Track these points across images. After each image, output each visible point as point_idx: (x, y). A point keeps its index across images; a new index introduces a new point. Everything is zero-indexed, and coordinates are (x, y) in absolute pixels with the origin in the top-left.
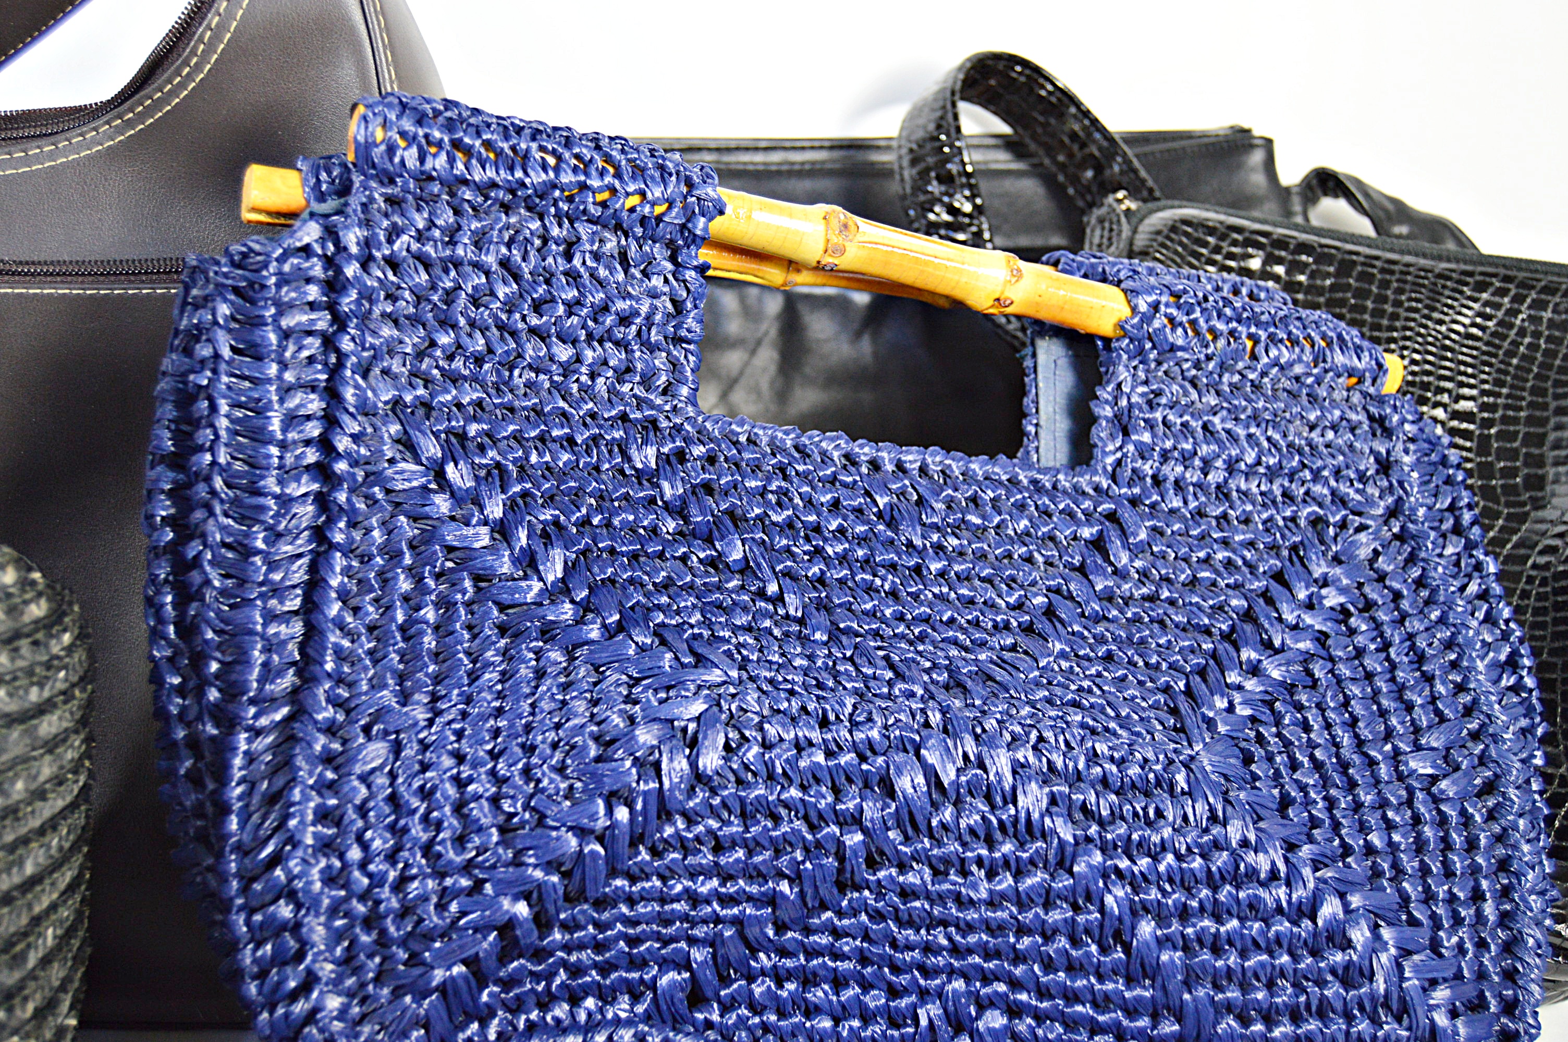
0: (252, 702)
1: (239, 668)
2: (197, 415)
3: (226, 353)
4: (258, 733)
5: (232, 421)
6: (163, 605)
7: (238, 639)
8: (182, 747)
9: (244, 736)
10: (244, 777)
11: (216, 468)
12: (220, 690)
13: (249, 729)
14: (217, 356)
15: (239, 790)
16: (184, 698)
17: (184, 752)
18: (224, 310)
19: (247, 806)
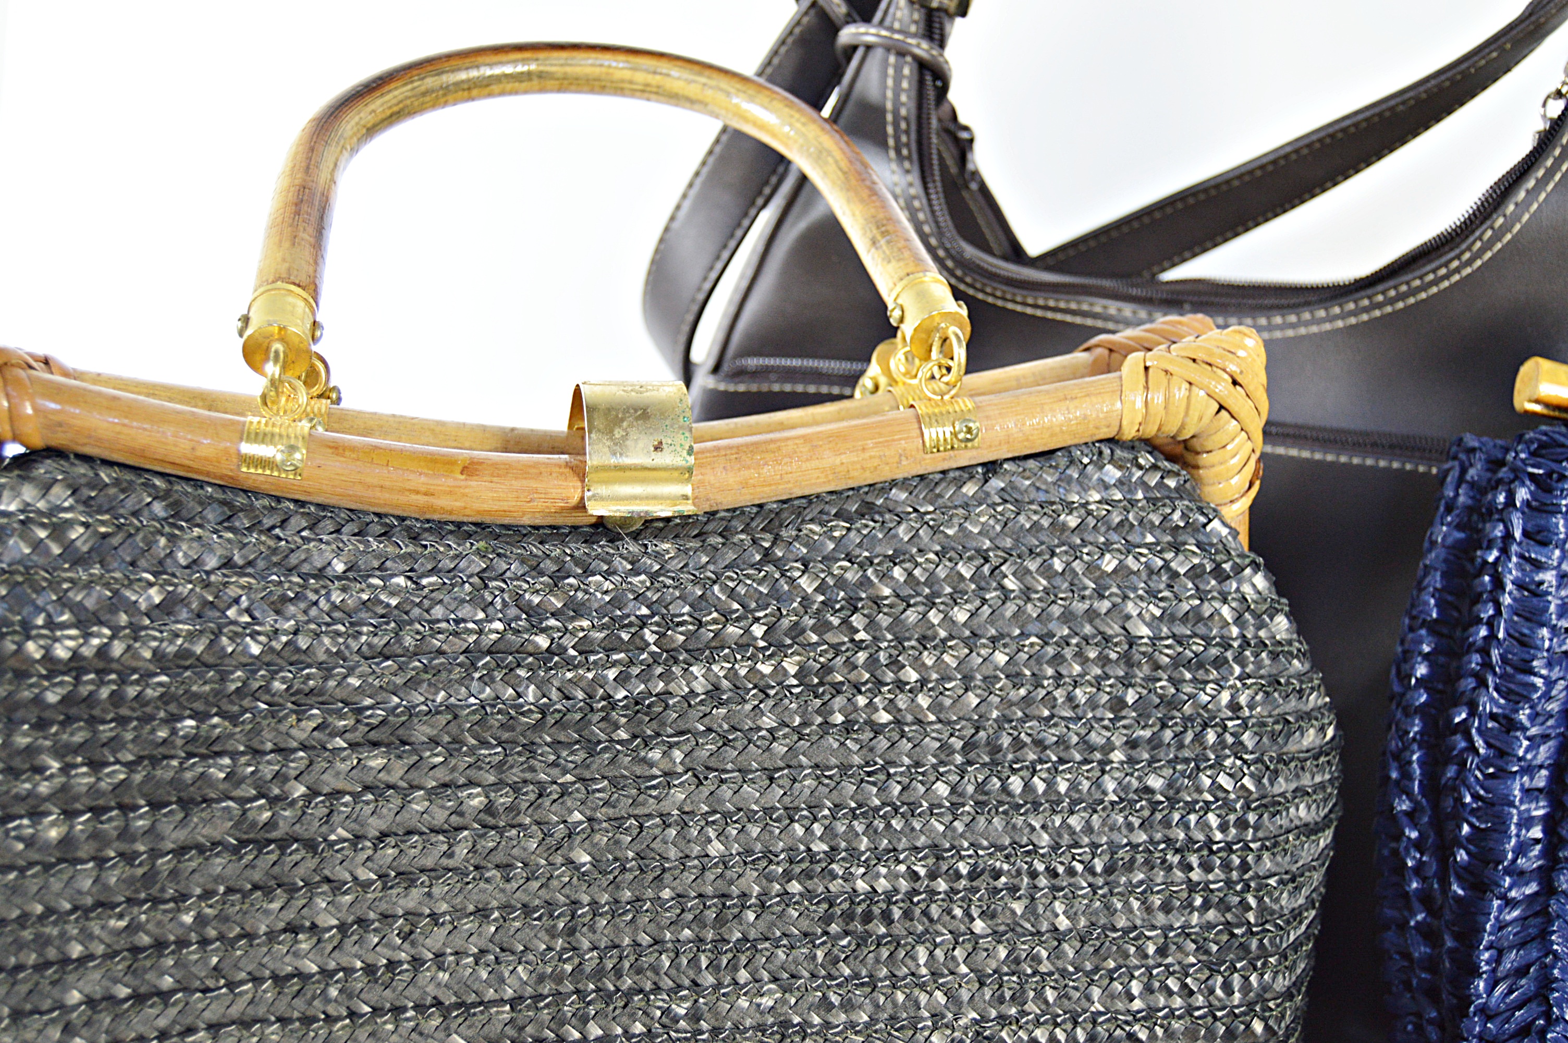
0: (1507, 872)
1: (1496, 836)
2: (1479, 589)
3: (1518, 534)
4: (1510, 903)
5: (1514, 599)
6: (1410, 763)
7: (1497, 808)
8: (1414, 899)
9: (1496, 903)
10: (1492, 942)
11: (1494, 643)
12: (1468, 853)
13: (1503, 897)
14: (1508, 536)
15: (1486, 955)
16: (1422, 855)
17: (1416, 905)
18: (1522, 494)
19: (1494, 971)
